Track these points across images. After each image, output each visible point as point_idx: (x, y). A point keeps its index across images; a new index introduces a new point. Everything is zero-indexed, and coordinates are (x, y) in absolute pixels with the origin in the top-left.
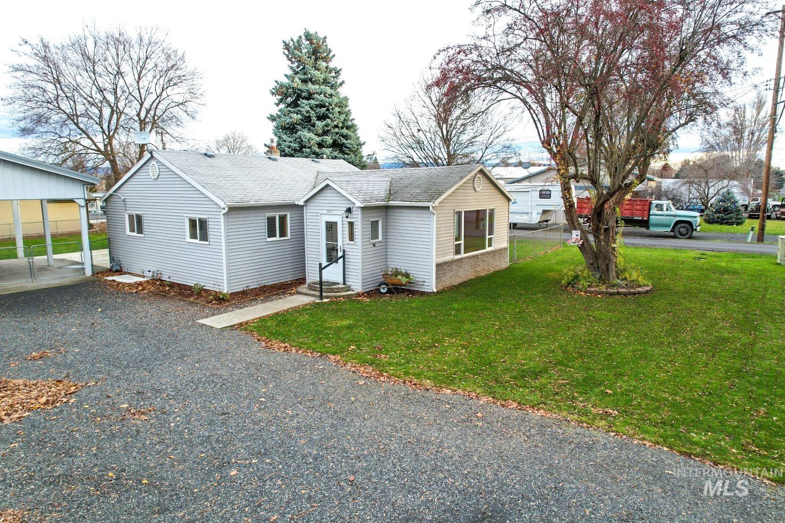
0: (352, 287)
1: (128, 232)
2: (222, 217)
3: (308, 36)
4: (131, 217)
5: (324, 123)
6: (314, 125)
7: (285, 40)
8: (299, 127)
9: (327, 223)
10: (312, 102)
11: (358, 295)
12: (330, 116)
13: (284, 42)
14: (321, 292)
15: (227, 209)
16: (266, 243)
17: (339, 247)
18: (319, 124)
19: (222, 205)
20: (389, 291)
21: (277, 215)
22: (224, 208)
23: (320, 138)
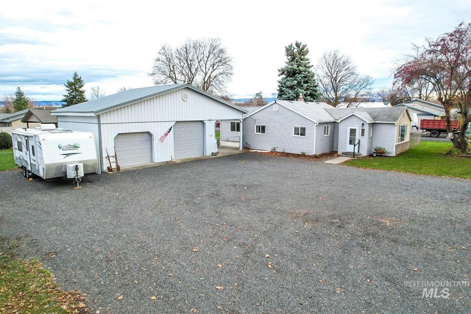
0: (362, 154)
1: (255, 133)
2: (315, 127)
3: (298, 45)
4: (257, 126)
5: (307, 85)
6: (302, 86)
7: (286, 46)
8: (295, 87)
9: (351, 129)
10: (302, 75)
11: (365, 157)
12: (310, 81)
13: (286, 47)
14: (354, 156)
15: (318, 124)
16: (324, 137)
17: (356, 139)
18: (305, 85)
19: (316, 122)
20: (377, 156)
21: (326, 126)
22: (317, 123)
23: (305, 92)
